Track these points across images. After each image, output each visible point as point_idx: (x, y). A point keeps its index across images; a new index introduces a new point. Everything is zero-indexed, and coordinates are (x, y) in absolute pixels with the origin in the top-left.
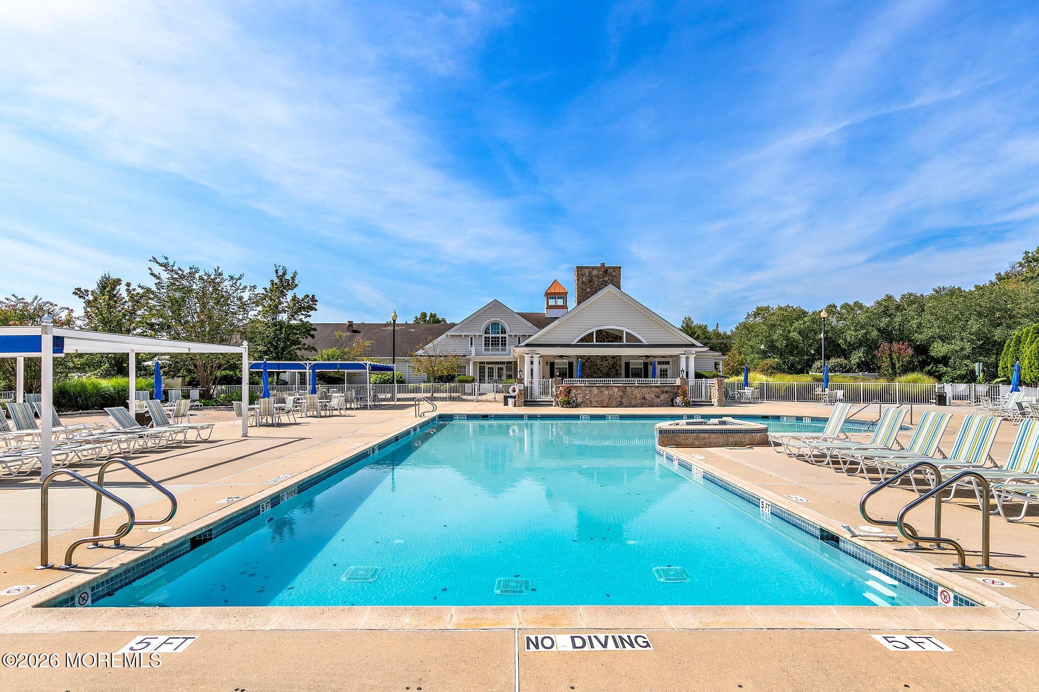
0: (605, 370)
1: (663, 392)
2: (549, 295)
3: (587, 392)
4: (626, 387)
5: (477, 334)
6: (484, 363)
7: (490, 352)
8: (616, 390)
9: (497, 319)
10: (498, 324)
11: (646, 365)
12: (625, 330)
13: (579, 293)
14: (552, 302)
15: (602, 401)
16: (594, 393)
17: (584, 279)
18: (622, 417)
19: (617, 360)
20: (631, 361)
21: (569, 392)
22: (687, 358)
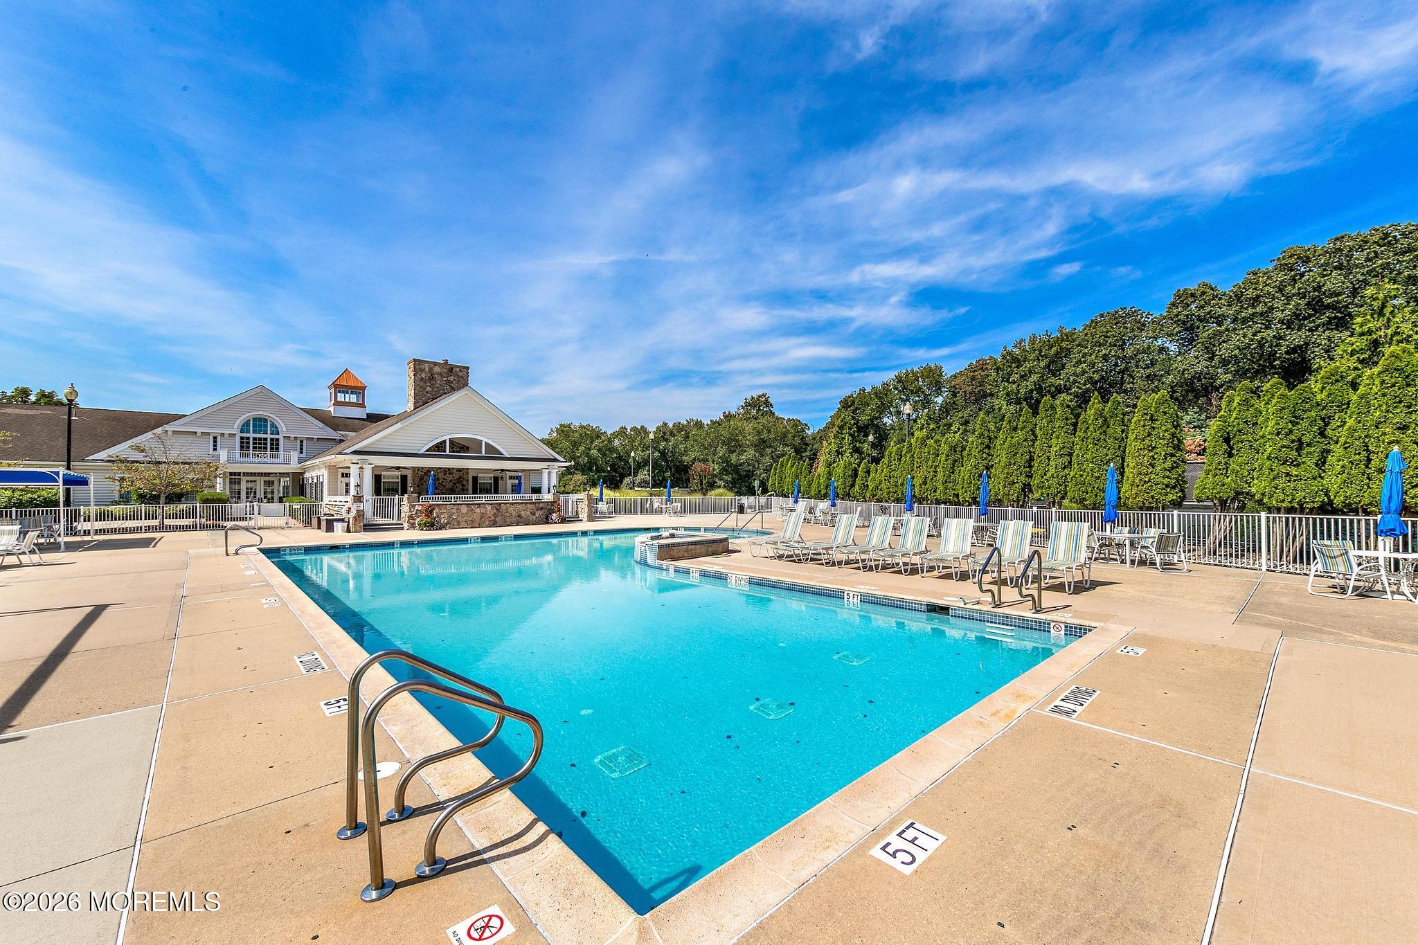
0: (449, 485)
1: (538, 509)
2: (338, 388)
3: (454, 511)
4: (500, 504)
5: (227, 432)
6: (239, 474)
7: (251, 459)
8: (489, 508)
9: (264, 413)
10: (266, 420)
11: (496, 479)
12: (484, 440)
13: (416, 392)
14: (341, 397)
15: (473, 521)
16: (463, 511)
17: (423, 375)
18: (517, 537)
19: (463, 474)
20: (479, 475)
21: (431, 512)
22: (549, 473)
